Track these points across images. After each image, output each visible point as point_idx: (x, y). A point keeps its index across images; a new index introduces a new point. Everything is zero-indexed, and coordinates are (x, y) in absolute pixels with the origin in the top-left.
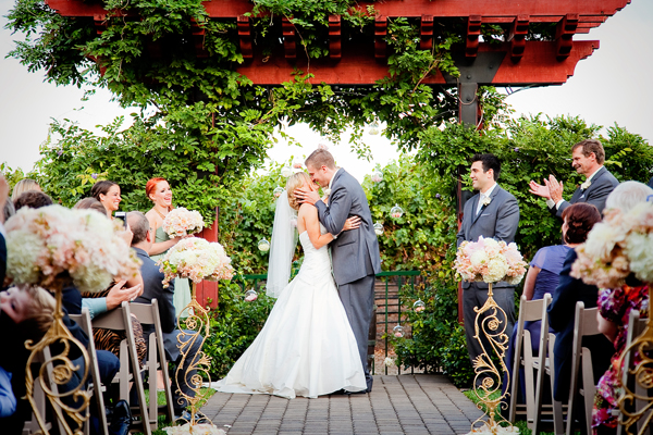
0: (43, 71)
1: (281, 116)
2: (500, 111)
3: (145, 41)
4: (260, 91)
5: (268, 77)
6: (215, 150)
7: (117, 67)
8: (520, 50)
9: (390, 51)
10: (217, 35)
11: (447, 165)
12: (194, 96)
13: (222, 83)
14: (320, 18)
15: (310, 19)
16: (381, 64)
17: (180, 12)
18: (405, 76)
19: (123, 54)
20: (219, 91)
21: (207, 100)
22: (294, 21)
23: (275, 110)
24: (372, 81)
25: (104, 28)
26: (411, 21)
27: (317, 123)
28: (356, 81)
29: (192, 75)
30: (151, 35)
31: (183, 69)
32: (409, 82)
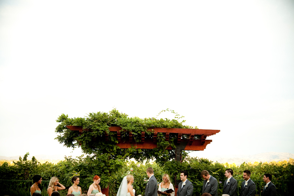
0: (64, 143)
1: (127, 156)
2: (186, 157)
3: (93, 137)
4: (122, 150)
5: (125, 146)
6: (109, 166)
7: (84, 144)
8: (192, 142)
9: (158, 141)
10: (112, 136)
11: (172, 172)
12: (104, 151)
13: (112, 148)
14: (139, 132)
15: (137, 133)
16: (155, 144)
17: (102, 130)
18: (161, 148)
19: (86, 141)
20: (111, 150)
21: (108, 153)
22: (133, 133)
23: (126, 155)
24: (152, 148)
25: (82, 134)
26: (163, 133)
27: (137, 158)
28: (148, 148)
29: (104, 146)
30: (94, 136)
31: (102, 144)
32: (162, 149)
